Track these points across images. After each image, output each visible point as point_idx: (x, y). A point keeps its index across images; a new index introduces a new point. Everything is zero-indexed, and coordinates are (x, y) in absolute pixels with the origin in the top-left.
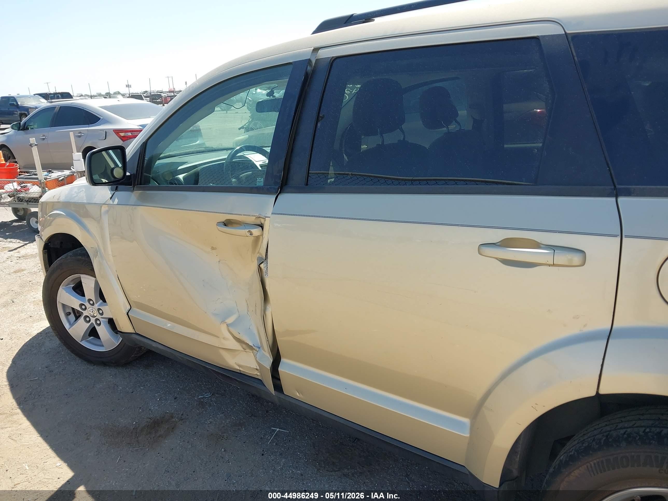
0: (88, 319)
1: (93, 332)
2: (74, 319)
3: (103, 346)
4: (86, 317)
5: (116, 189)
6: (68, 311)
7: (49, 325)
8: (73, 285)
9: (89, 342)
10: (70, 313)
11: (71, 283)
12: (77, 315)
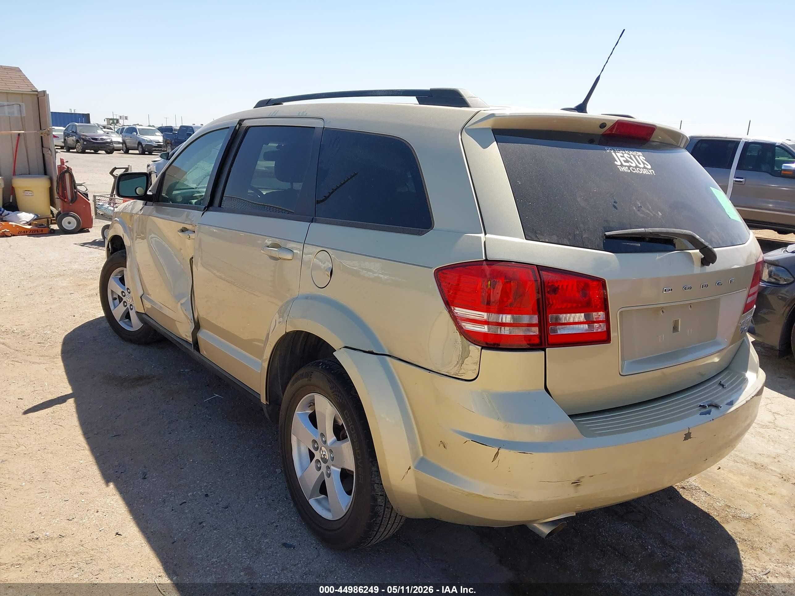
0: (125, 304)
1: (127, 316)
2: (119, 302)
3: (132, 327)
4: (125, 302)
5: (146, 204)
6: (115, 296)
7: (104, 315)
8: (120, 277)
9: (125, 323)
10: (116, 299)
11: (119, 275)
12: (121, 300)
